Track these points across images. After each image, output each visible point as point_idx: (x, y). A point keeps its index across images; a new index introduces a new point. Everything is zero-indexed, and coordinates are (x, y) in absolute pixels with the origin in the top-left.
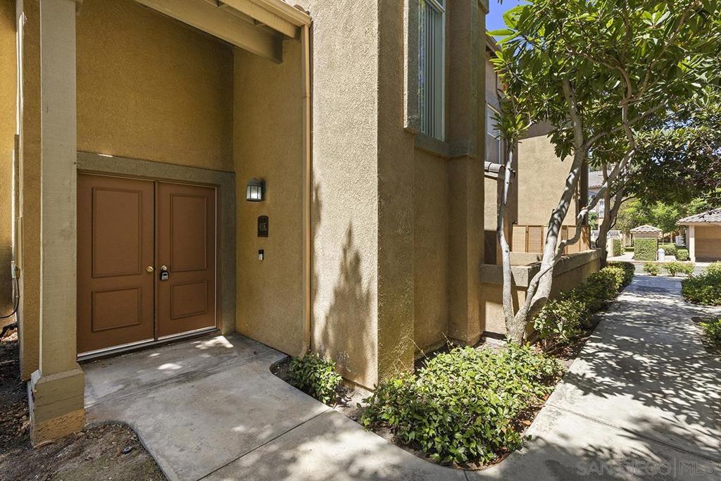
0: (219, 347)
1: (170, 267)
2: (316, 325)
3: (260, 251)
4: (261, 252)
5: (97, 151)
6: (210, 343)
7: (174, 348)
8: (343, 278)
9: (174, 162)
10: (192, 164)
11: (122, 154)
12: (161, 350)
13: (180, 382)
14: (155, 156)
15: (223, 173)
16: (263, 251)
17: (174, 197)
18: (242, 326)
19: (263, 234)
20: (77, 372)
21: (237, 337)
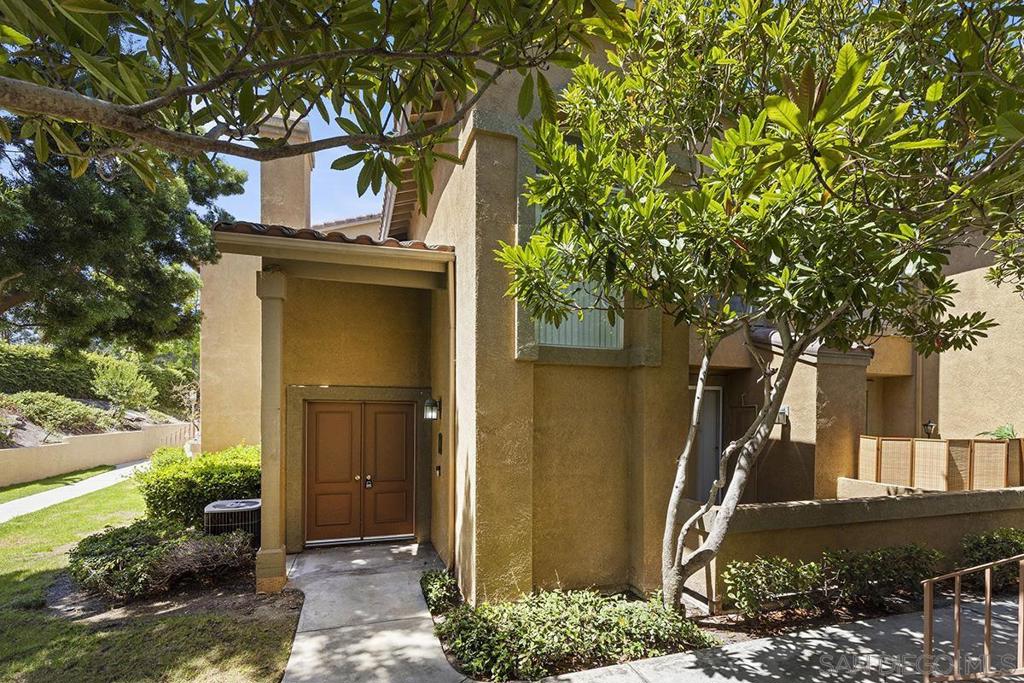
0: (408, 554)
1: (373, 477)
3: (437, 467)
5: (319, 384)
6: (403, 549)
7: (377, 548)
8: (465, 502)
9: (376, 385)
10: (390, 384)
11: (336, 384)
12: (363, 548)
13: (354, 574)
14: (360, 382)
15: (419, 390)
16: (439, 467)
17: (378, 416)
18: (433, 537)
19: (440, 451)
20: (279, 550)
21: (428, 547)
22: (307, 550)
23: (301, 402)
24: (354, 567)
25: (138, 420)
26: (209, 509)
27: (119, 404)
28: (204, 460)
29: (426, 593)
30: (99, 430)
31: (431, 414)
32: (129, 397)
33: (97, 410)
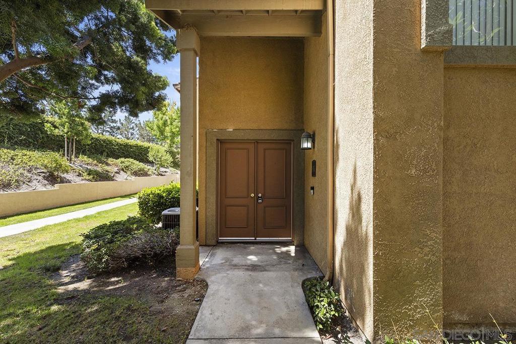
0: (287, 253)
1: (263, 195)
2: (336, 256)
3: (311, 187)
4: (313, 188)
5: (226, 128)
6: (284, 249)
7: (264, 246)
8: (351, 217)
9: (265, 128)
10: (275, 128)
11: (237, 128)
12: (256, 246)
13: (247, 269)
14: (255, 126)
15: (295, 131)
16: (313, 187)
17: (266, 151)
18: (306, 243)
19: (314, 174)
20: (193, 247)
21: (303, 249)
22: (219, 244)
23: (215, 141)
24: (249, 262)
25: (165, 172)
26: (165, 212)
27: (157, 164)
28: (172, 184)
29: (312, 309)
30: (149, 175)
31: (307, 145)
32: (161, 161)
33: (149, 167)
